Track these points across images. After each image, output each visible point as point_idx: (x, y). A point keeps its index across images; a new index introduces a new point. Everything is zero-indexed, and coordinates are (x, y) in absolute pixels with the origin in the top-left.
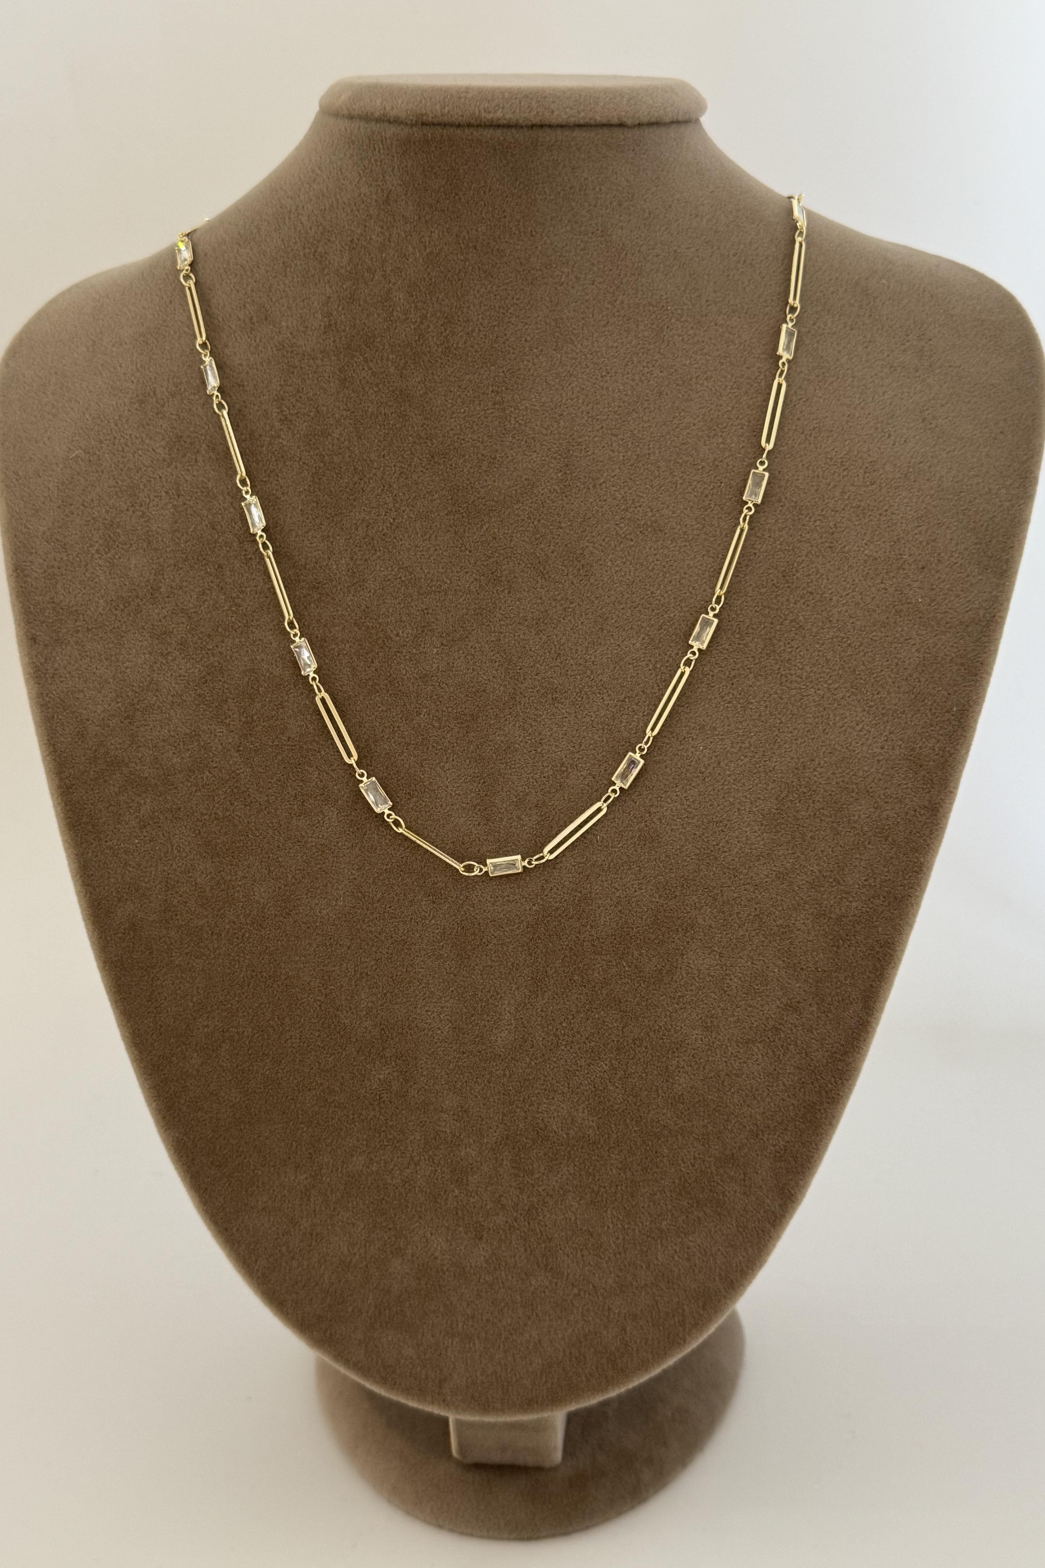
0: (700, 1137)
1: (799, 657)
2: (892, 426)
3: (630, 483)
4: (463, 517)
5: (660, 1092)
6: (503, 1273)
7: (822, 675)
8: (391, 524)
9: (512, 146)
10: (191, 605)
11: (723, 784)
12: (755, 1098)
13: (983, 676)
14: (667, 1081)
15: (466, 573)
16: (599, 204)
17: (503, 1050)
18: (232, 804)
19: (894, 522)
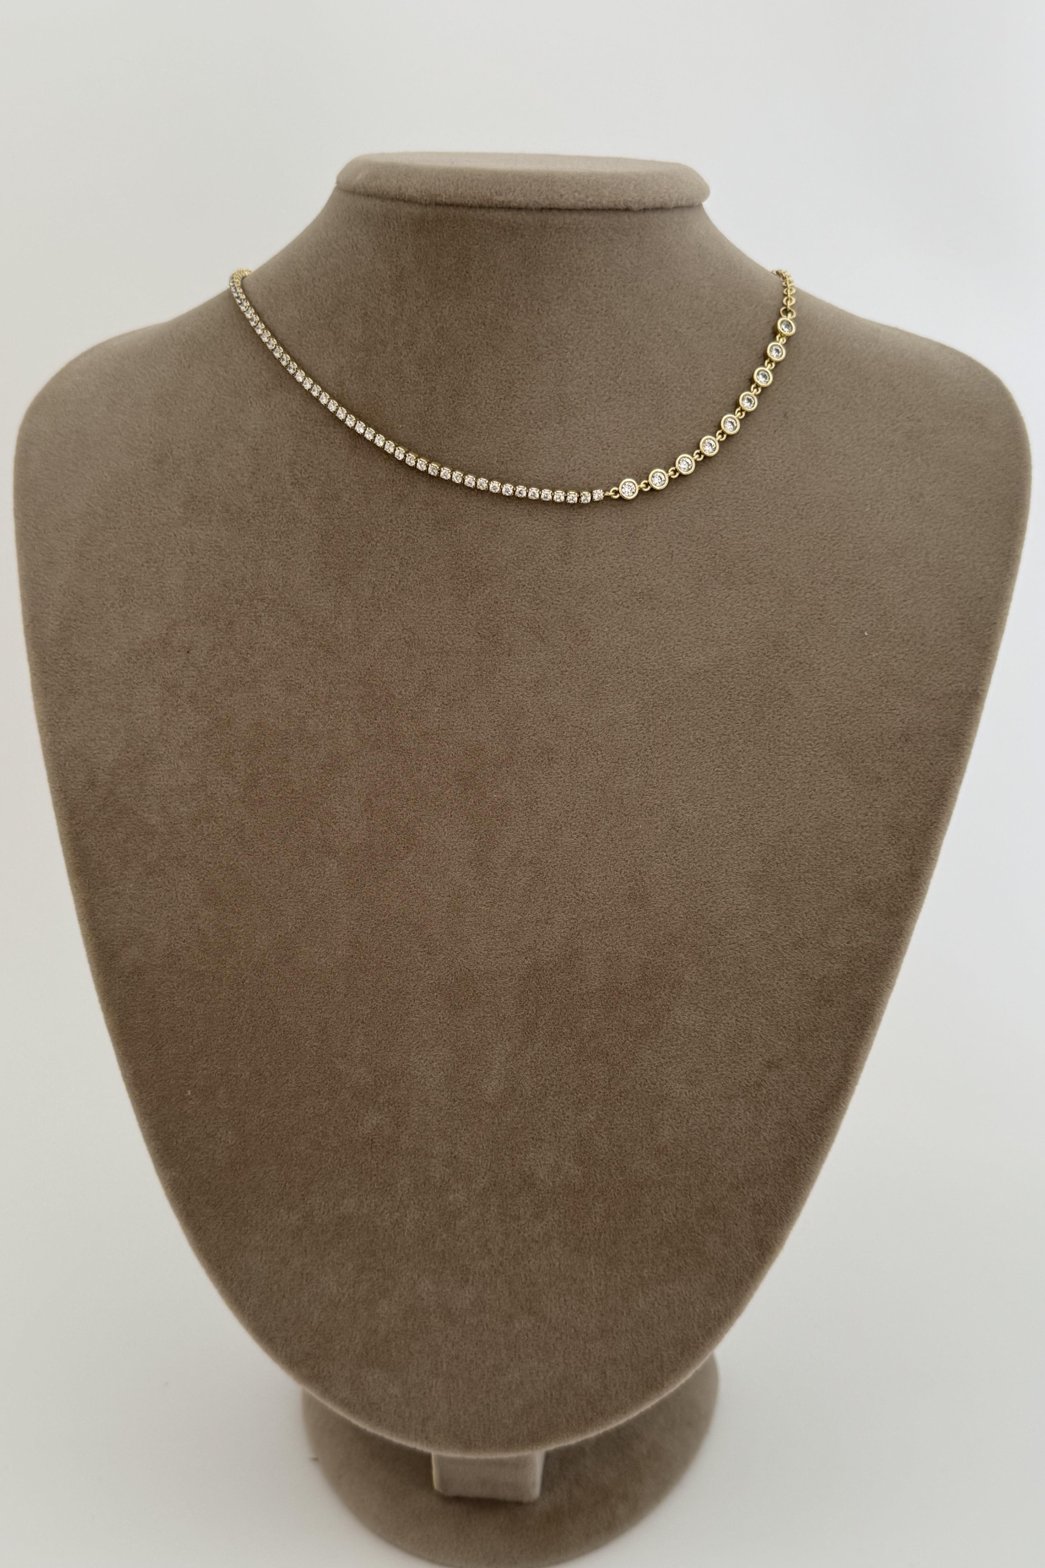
0: (683, 1188)
1: (787, 725)
2: (880, 503)
3: (629, 553)
4: (466, 581)
5: (644, 1143)
6: (488, 1315)
7: (809, 742)
8: (396, 586)
9: (522, 227)
10: (201, 659)
11: (712, 846)
12: (736, 1152)
13: (965, 747)
14: (652, 1133)
15: (468, 635)
16: (604, 285)
17: (493, 1099)
19: (881, 595)
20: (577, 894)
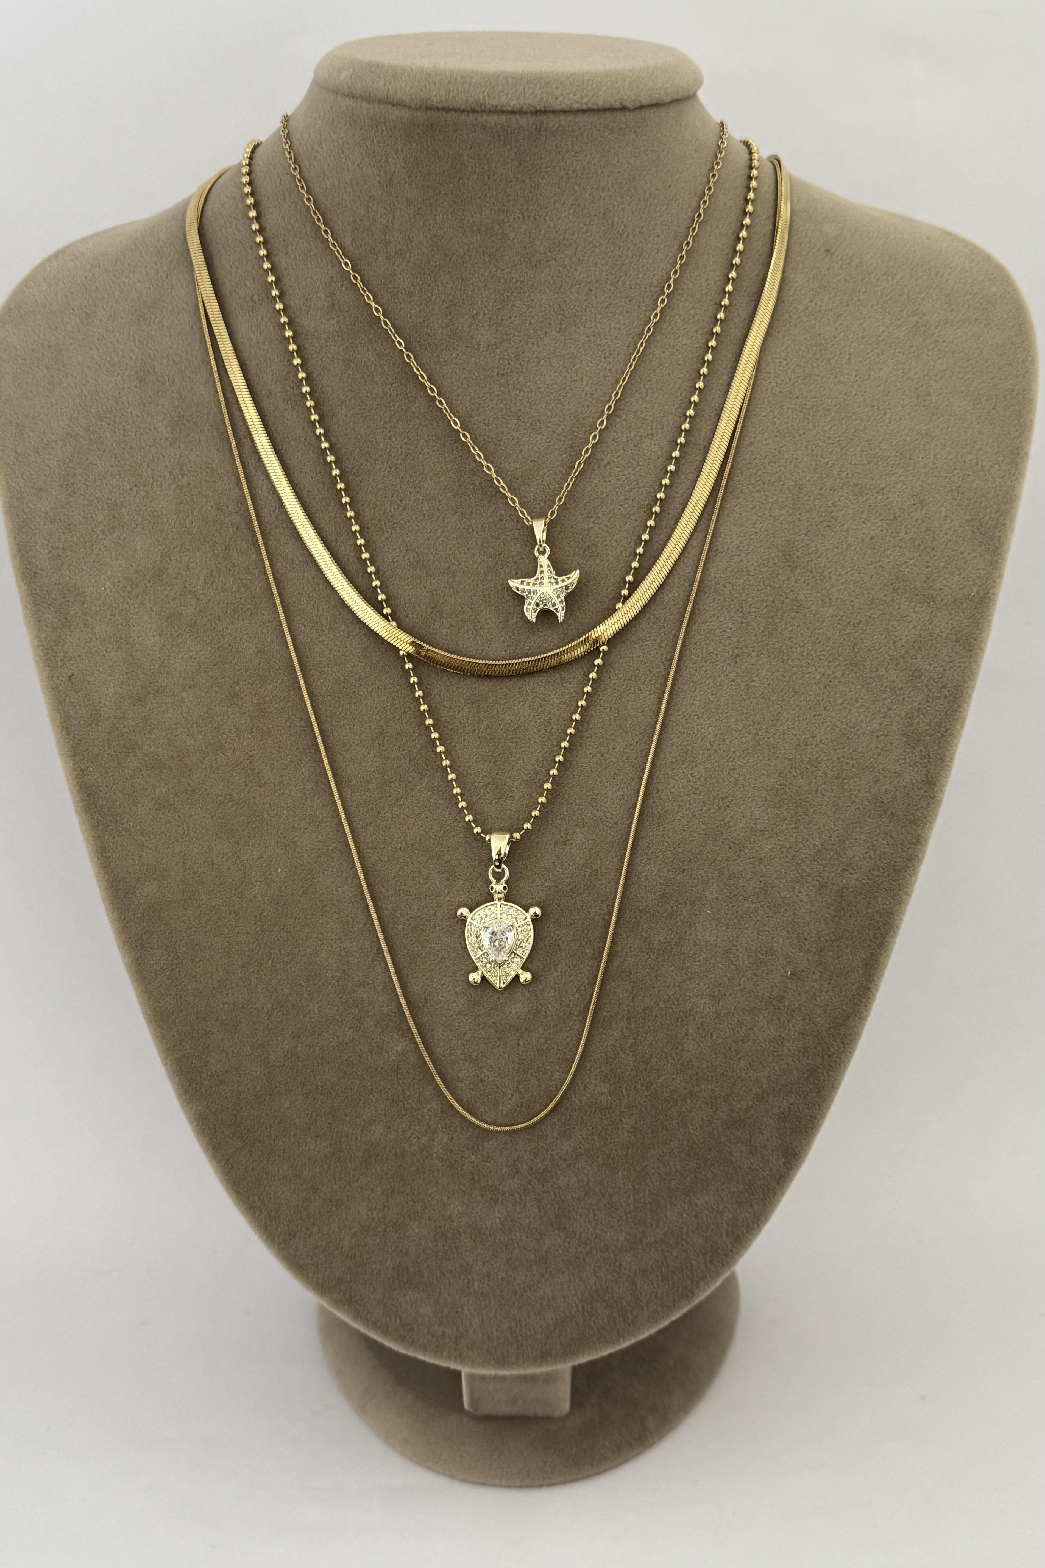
0: (708, 1101)
5: (670, 1058)
6: (518, 1234)
9: (516, 130)
10: (199, 587)
11: (728, 761)
12: (761, 1063)
13: (978, 651)
14: (677, 1048)
15: (474, 554)
16: (601, 187)
18: (246, 785)
19: (890, 500)
20: (595, 815)
